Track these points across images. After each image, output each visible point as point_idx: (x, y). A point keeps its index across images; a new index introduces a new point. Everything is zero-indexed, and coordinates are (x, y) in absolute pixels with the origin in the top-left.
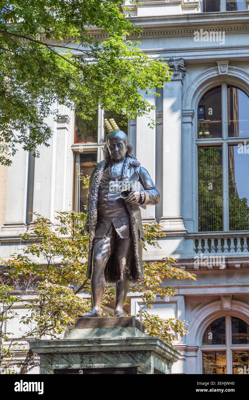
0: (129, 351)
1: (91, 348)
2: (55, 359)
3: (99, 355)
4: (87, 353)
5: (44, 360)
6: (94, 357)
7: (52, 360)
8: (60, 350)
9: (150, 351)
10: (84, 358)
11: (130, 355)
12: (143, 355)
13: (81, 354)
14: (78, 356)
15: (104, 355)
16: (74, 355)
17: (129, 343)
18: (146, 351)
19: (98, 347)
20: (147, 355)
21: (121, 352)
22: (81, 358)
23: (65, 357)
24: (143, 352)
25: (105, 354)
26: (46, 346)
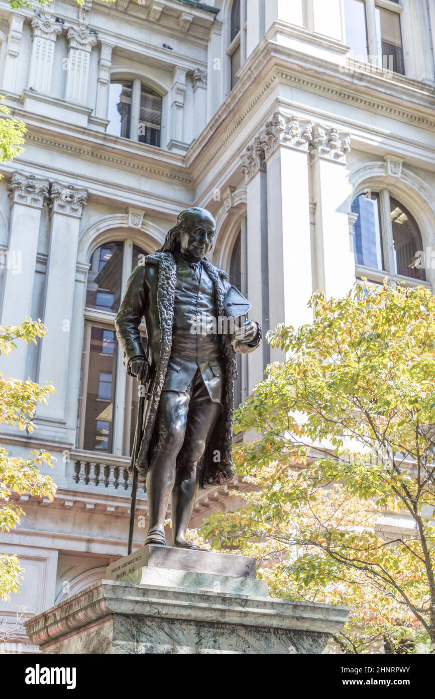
0: (290, 630)
1: (227, 614)
2: (145, 629)
3: (233, 631)
4: (212, 624)
5: (123, 629)
6: (223, 634)
7: (139, 630)
8: (164, 611)
9: (327, 635)
10: (203, 634)
11: (290, 639)
12: (314, 640)
13: (200, 624)
14: (193, 629)
15: (242, 632)
16: (184, 626)
17: (299, 613)
18: (320, 634)
19: (239, 614)
20: (320, 641)
21: (276, 630)
22: (198, 634)
23: (166, 626)
24: (316, 635)
25: (244, 632)
26: (138, 599)
